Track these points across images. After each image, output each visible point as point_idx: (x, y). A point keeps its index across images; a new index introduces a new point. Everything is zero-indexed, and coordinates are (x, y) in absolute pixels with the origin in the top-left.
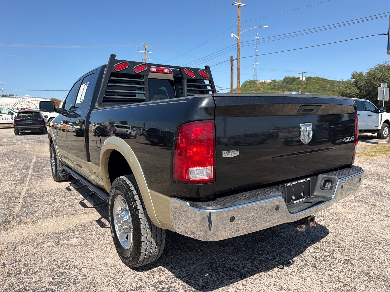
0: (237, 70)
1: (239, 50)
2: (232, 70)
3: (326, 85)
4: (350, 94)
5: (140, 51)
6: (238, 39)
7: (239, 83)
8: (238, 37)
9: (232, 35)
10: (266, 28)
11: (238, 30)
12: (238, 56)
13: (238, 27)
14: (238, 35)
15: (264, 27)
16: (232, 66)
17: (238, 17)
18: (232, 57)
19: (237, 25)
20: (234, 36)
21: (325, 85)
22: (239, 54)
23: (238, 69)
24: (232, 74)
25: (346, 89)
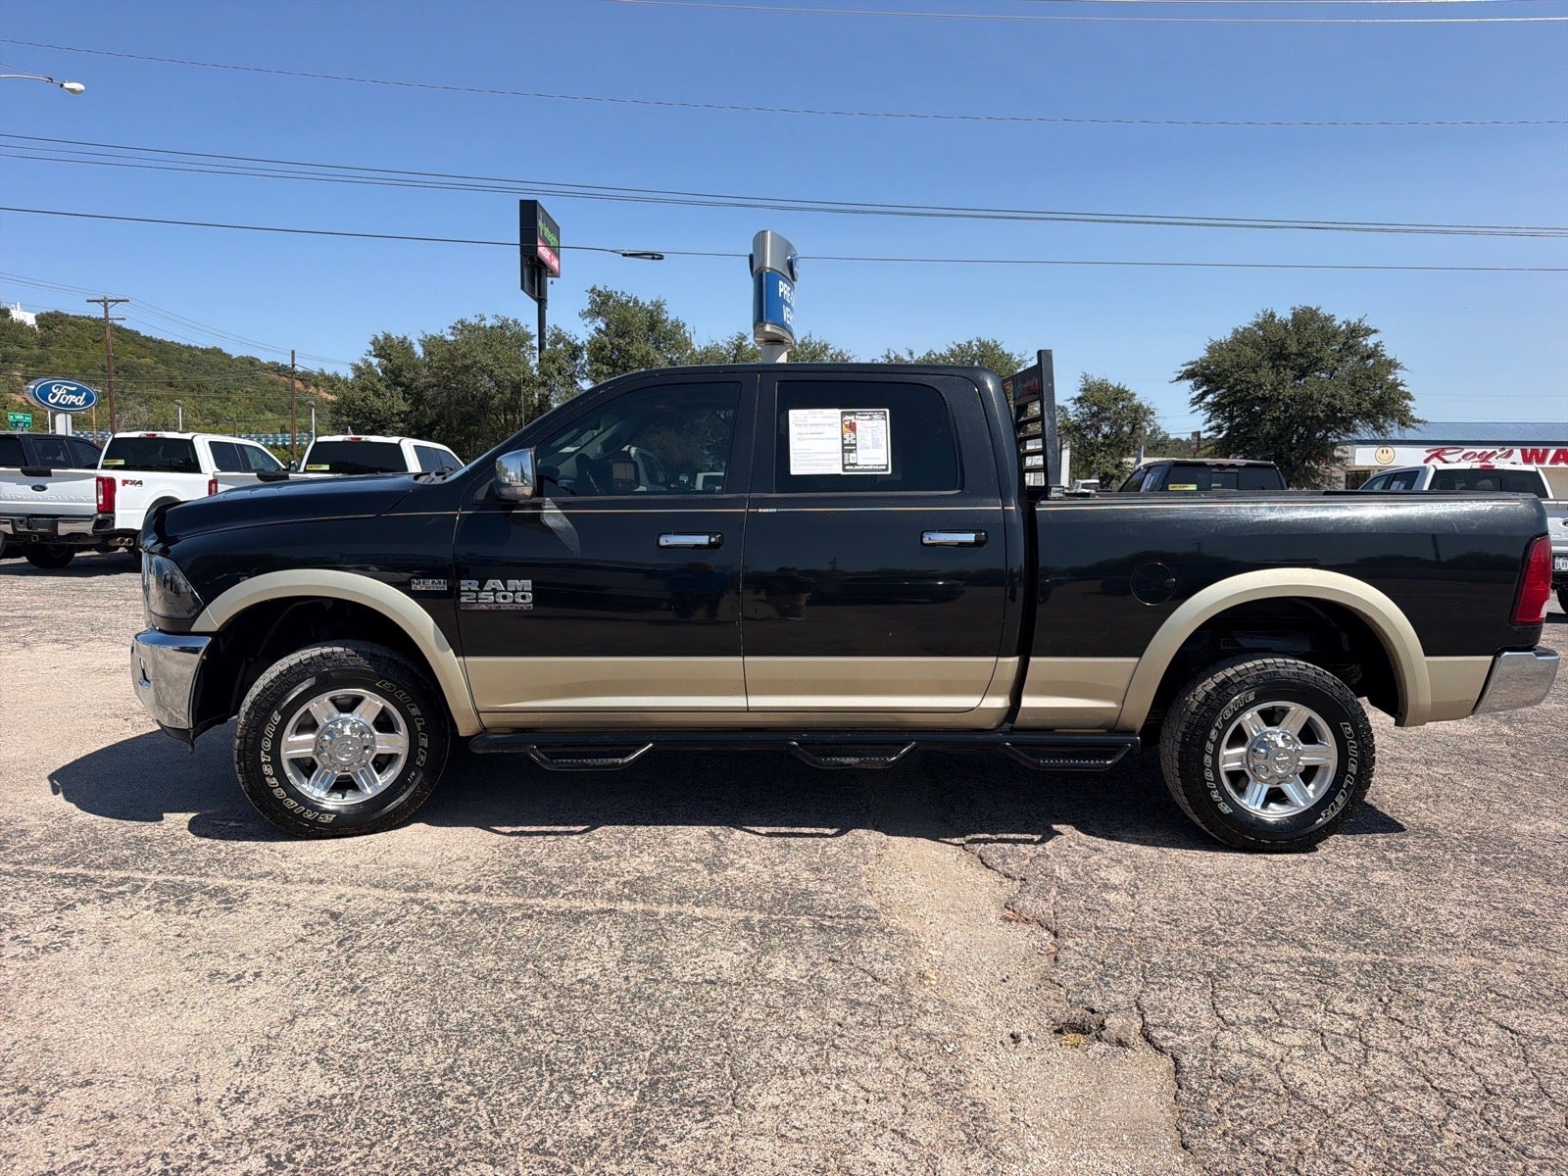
3: (139, 358)
4: (379, 411)
10: (73, 91)
15: (67, 85)
21: (135, 359)
25: (363, 395)
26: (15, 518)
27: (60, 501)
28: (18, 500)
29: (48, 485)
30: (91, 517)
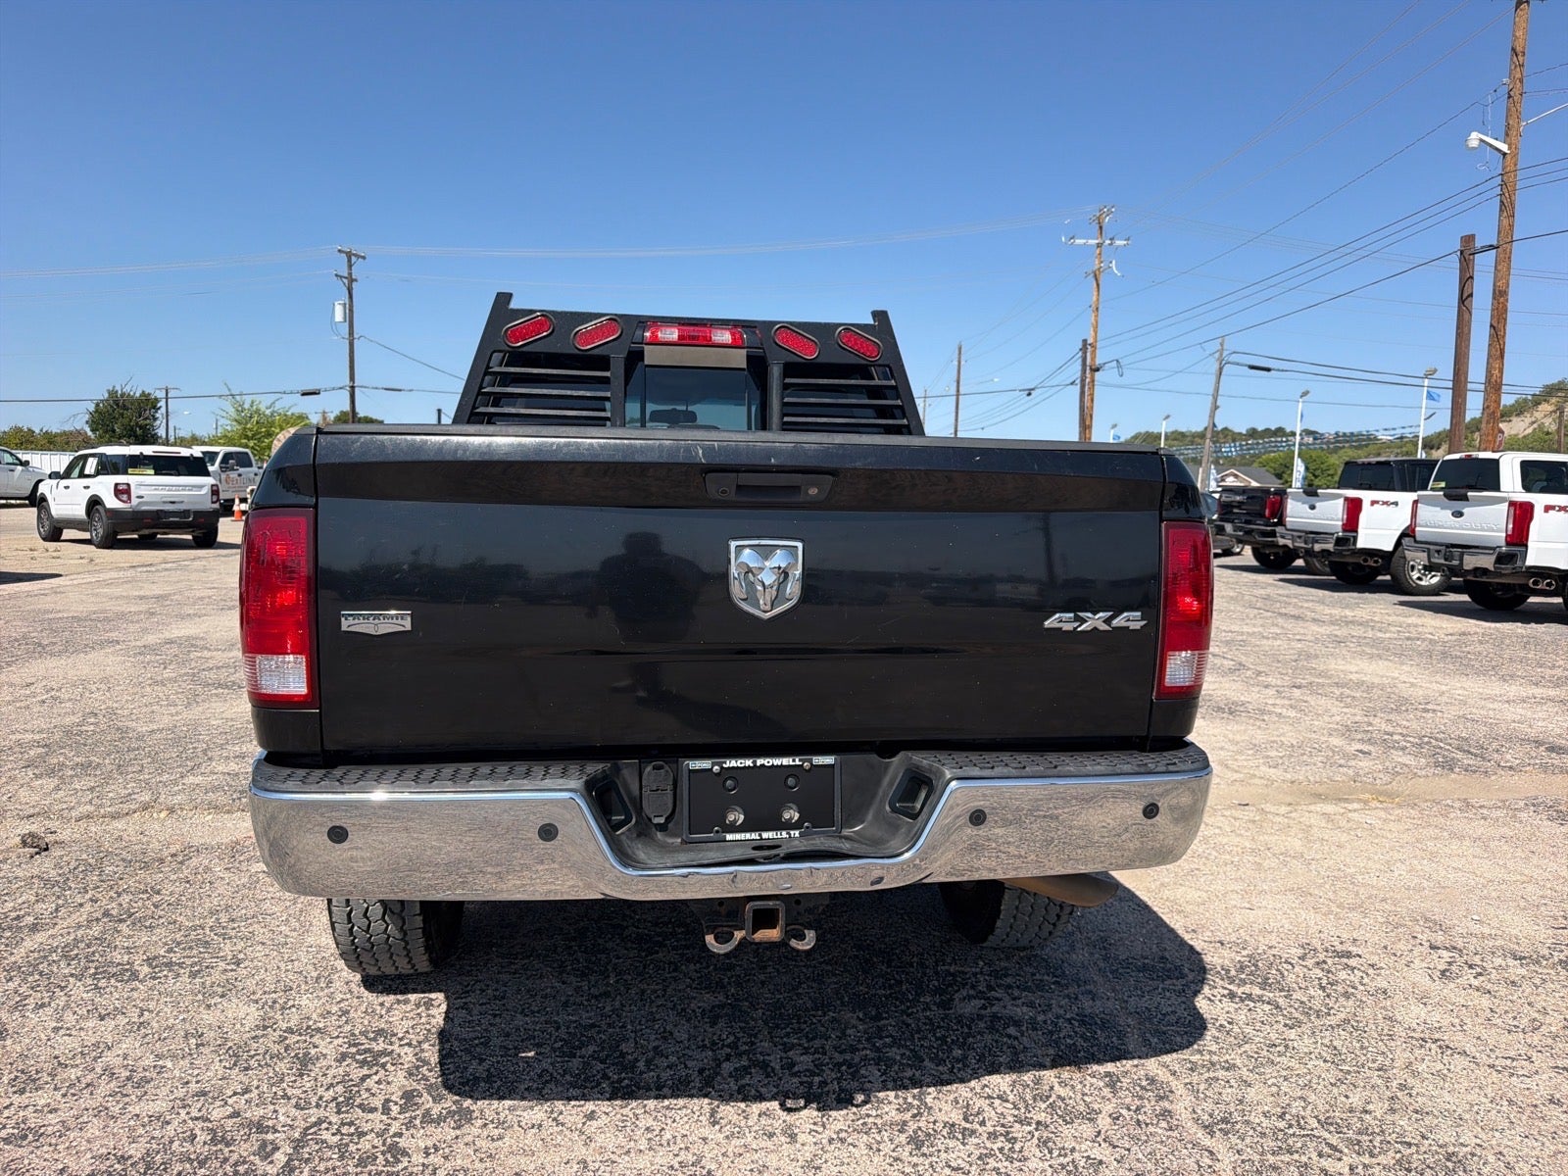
0: (1494, 298)
1: (1507, 207)
2: (1465, 299)
5: (1079, 241)
6: (1505, 154)
7: (1502, 356)
8: (1504, 147)
9: (1474, 139)
11: (1508, 110)
12: (1499, 232)
13: (1510, 97)
14: (1507, 135)
16: (1466, 279)
17: (1513, 49)
18: (1468, 240)
19: (1506, 89)
20: (1482, 141)
22: (1505, 222)
23: (1500, 295)
24: (1466, 316)
26: (1431, 547)
27: (1475, 530)
28: (1439, 527)
29: (1465, 511)
30: (1494, 549)
